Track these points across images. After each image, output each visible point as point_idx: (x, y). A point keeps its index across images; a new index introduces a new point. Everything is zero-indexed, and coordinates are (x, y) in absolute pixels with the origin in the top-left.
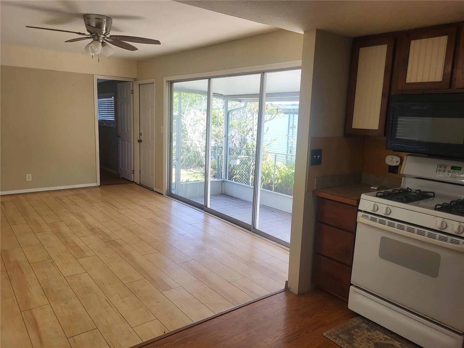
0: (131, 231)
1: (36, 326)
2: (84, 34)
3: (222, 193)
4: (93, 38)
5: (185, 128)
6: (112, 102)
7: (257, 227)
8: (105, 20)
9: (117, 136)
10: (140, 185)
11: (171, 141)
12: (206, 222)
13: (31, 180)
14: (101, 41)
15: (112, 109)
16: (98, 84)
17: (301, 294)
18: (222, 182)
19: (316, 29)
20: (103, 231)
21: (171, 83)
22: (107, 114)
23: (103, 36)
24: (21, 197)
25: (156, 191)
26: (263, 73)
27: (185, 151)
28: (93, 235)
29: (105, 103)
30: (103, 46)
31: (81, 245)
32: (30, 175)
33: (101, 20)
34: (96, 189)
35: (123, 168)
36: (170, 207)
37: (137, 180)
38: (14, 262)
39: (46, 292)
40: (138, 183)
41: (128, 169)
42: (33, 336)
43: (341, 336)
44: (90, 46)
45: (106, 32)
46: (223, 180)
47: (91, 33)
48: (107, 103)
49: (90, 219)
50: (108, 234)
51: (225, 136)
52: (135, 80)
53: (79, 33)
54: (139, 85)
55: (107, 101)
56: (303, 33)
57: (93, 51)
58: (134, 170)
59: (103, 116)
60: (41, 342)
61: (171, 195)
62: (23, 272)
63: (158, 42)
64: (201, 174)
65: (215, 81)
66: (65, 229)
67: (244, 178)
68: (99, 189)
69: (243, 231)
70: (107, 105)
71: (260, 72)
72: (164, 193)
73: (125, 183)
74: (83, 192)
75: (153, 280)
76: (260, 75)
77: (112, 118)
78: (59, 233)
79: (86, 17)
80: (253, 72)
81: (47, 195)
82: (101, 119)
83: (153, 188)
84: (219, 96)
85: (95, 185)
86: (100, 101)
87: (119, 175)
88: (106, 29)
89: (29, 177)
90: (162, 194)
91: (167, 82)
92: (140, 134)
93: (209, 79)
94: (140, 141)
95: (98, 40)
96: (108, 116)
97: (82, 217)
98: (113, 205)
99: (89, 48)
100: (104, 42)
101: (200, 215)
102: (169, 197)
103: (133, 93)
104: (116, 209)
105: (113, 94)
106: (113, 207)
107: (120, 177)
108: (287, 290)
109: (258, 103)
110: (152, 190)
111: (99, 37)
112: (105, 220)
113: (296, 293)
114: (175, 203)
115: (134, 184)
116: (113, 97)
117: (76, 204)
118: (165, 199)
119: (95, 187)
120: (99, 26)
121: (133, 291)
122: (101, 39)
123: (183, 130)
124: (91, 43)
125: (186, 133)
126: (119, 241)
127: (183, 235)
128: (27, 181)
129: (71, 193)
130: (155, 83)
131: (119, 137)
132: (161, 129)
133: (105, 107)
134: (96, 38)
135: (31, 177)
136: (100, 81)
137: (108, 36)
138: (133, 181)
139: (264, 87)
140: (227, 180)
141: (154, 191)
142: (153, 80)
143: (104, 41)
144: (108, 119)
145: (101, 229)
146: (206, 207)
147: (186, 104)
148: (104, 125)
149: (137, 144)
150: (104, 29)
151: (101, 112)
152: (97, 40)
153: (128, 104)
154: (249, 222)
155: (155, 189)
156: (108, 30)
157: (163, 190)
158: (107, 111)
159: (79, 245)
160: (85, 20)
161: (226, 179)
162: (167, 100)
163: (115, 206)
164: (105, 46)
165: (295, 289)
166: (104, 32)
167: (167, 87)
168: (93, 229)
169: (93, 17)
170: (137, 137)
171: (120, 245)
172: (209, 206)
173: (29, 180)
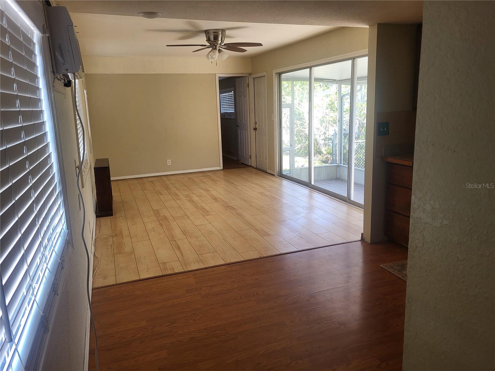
0: (245, 201)
1: (179, 248)
2: (205, 45)
3: (337, 178)
4: (212, 47)
5: (303, 116)
6: (232, 96)
7: (352, 198)
8: (220, 32)
9: (237, 126)
10: (256, 168)
11: (281, 127)
12: (311, 197)
13: (170, 164)
14: (218, 49)
15: (232, 102)
16: (219, 81)
17: (373, 243)
18: (337, 167)
19: (378, 24)
20: (223, 200)
21: (280, 74)
22: (229, 107)
23: (219, 45)
24: (164, 178)
25: (269, 173)
26: (354, 59)
27: (304, 139)
28: (216, 203)
29: (226, 97)
30: (219, 53)
31: (207, 208)
32: (170, 160)
33: (218, 33)
34: (220, 172)
35: (242, 155)
36: (281, 185)
37: (254, 164)
38: (163, 216)
39: (184, 233)
40: (255, 167)
41: (246, 155)
42: (178, 252)
43: (395, 267)
44: (210, 54)
45: (221, 42)
46: (337, 165)
47: (211, 44)
48: (228, 97)
49: (214, 193)
50: (227, 202)
51: (339, 121)
52: (250, 74)
53: (202, 45)
54: (254, 78)
55: (228, 95)
56: (368, 27)
57: (212, 58)
58: (251, 156)
59: (225, 109)
60: (182, 255)
61: (282, 175)
62: (169, 222)
63: (260, 45)
64: (319, 161)
65: (315, 70)
66: (196, 199)
67: (361, 163)
68: (222, 172)
69: (339, 202)
70: (228, 99)
71: (350, 58)
72: (276, 174)
73: (243, 167)
74: (210, 174)
75: (257, 230)
76: (351, 61)
77: (232, 111)
78: (191, 201)
79: (207, 32)
80: (345, 59)
81: (182, 176)
82: (223, 112)
83: (266, 170)
84: (333, 81)
85: (218, 168)
86: (223, 96)
87: (239, 161)
88: (221, 40)
89: (169, 162)
90: (274, 175)
91: (276, 74)
92: (256, 123)
93: (310, 68)
94: (255, 129)
95: (216, 49)
96: (229, 109)
97: (208, 191)
98: (232, 183)
99: (209, 56)
100: (221, 50)
101: (305, 191)
102: (280, 177)
103: (248, 87)
104: (235, 186)
105: (233, 88)
106: (233, 185)
107: (240, 163)
108: (363, 240)
109: (350, 86)
110: (266, 172)
111: (216, 46)
112: (226, 193)
113: (369, 242)
114: (285, 182)
115: (251, 168)
116: (233, 92)
117: (204, 183)
118: (277, 179)
119: (219, 170)
120: (216, 38)
121: (242, 235)
122: (218, 47)
123: (301, 118)
124: (211, 51)
125: (304, 121)
126: (235, 207)
127: (286, 204)
128: (168, 165)
129: (201, 175)
130: (266, 76)
131: (238, 126)
132: (272, 116)
133: (227, 101)
134: (214, 47)
135: (170, 162)
136: (220, 79)
137: (223, 44)
138: (251, 166)
139: (355, 72)
140: (342, 165)
141: (267, 173)
142: (264, 74)
143: (220, 48)
144: (230, 112)
145: (222, 199)
146: (311, 184)
147: (304, 92)
148: (226, 117)
149: (253, 132)
150: (220, 39)
151: (223, 106)
152: (214, 49)
153: (245, 96)
154: (345, 195)
155: (268, 171)
156: (223, 40)
157: (274, 172)
158: (228, 104)
159: (205, 208)
160: (206, 34)
161: (341, 163)
162: (276, 91)
163: (233, 184)
164: (221, 52)
165: (368, 239)
166: (220, 42)
167: (276, 78)
168: (216, 199)
169: (211, 32)
170: (253, 126)
171: (235, 209)
172: (313, 183)
173: (169, 165)
